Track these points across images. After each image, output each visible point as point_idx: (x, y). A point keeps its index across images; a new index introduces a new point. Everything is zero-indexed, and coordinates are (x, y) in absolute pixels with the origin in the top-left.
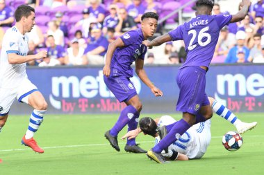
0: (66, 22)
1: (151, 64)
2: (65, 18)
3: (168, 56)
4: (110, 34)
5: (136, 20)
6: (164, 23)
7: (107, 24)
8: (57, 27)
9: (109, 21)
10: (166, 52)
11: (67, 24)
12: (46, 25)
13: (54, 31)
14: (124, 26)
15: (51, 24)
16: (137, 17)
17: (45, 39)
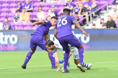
0: (56, 10)
1: (94, 28)
2: (56, 8)
3: (102, 25)
4: (76, 15)
5: (88, 9)
6: (100, 10)
7: (75, 10)
8: (52, 12)
9: (75, 9)
10: (101, 23)
11: (57, 11)
12: (47, 11)
13: (51, 14)
14: (82, 12)
15: (50, 11)
16: (88, 8)
17: (47, 17)
